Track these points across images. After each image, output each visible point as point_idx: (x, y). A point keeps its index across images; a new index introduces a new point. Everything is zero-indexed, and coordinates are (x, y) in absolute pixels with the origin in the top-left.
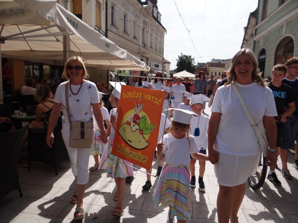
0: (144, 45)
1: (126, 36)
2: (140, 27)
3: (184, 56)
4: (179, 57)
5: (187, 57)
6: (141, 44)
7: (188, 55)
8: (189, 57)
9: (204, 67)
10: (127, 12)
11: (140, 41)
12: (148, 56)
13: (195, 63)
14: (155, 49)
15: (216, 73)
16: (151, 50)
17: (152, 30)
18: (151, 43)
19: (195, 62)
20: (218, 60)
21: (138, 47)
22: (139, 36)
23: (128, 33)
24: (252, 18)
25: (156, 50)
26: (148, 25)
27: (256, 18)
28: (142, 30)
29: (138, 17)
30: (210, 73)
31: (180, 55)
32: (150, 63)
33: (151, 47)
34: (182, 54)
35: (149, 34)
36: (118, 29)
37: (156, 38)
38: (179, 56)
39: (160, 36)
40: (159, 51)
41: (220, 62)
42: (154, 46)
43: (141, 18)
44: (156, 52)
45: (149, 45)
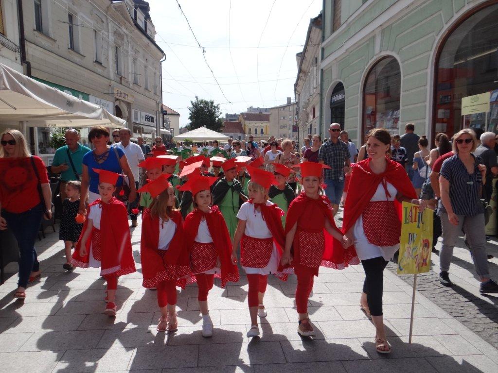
0: (121, 79)
1: (77, 58)
2: (108, 42)
3: (201, 102)
4: (192, 104)
5: (206, 103)
6: (112, 75)
7: (208, 100)
8: (210, 104)
9: (237, 121)
10: (75, 8)
11: (111, 70)
12: (129, 99)
13: (221, 113)
14: (143, 86)
15: (256, 130)
16: (136, 88)
17: (137, 52)
18: (135, 75)
19: (220, 111)
20: (258, 109)
21: (106, 82)
22: (107, 60)
23: (82, 53)
24: (314, 28)
25: (146, 89)
26: (125, 40)
27: (321, 29)
28: (114, 50)
29: (103, 22)
30: (247, 131)
31: (194, 100)
32: (136, 113)
33: (135, 83)
34: (197, 97)
35: (130, 59)
36: (55, 41)
37: (146, 67)
38: (192, 102)
39: (153, 64)
40: (153, 92)
41: (261, 113)
42: (141, 80)
43: (110, 25)
44: (147, 93)
45: (130, 79)
